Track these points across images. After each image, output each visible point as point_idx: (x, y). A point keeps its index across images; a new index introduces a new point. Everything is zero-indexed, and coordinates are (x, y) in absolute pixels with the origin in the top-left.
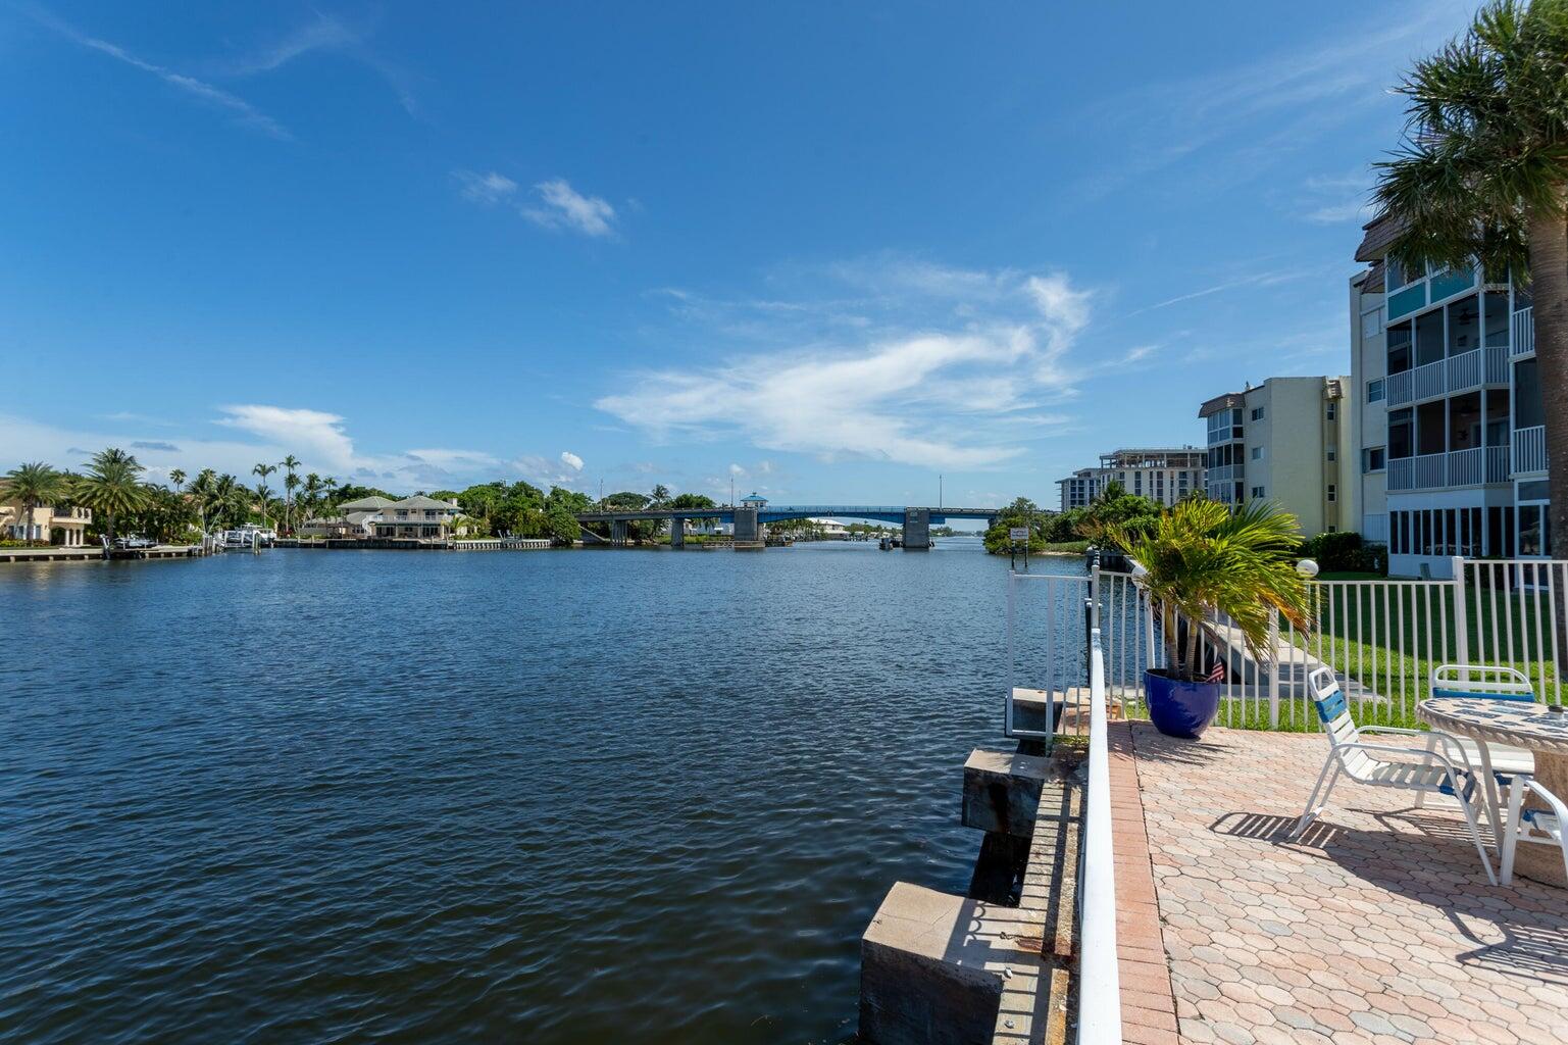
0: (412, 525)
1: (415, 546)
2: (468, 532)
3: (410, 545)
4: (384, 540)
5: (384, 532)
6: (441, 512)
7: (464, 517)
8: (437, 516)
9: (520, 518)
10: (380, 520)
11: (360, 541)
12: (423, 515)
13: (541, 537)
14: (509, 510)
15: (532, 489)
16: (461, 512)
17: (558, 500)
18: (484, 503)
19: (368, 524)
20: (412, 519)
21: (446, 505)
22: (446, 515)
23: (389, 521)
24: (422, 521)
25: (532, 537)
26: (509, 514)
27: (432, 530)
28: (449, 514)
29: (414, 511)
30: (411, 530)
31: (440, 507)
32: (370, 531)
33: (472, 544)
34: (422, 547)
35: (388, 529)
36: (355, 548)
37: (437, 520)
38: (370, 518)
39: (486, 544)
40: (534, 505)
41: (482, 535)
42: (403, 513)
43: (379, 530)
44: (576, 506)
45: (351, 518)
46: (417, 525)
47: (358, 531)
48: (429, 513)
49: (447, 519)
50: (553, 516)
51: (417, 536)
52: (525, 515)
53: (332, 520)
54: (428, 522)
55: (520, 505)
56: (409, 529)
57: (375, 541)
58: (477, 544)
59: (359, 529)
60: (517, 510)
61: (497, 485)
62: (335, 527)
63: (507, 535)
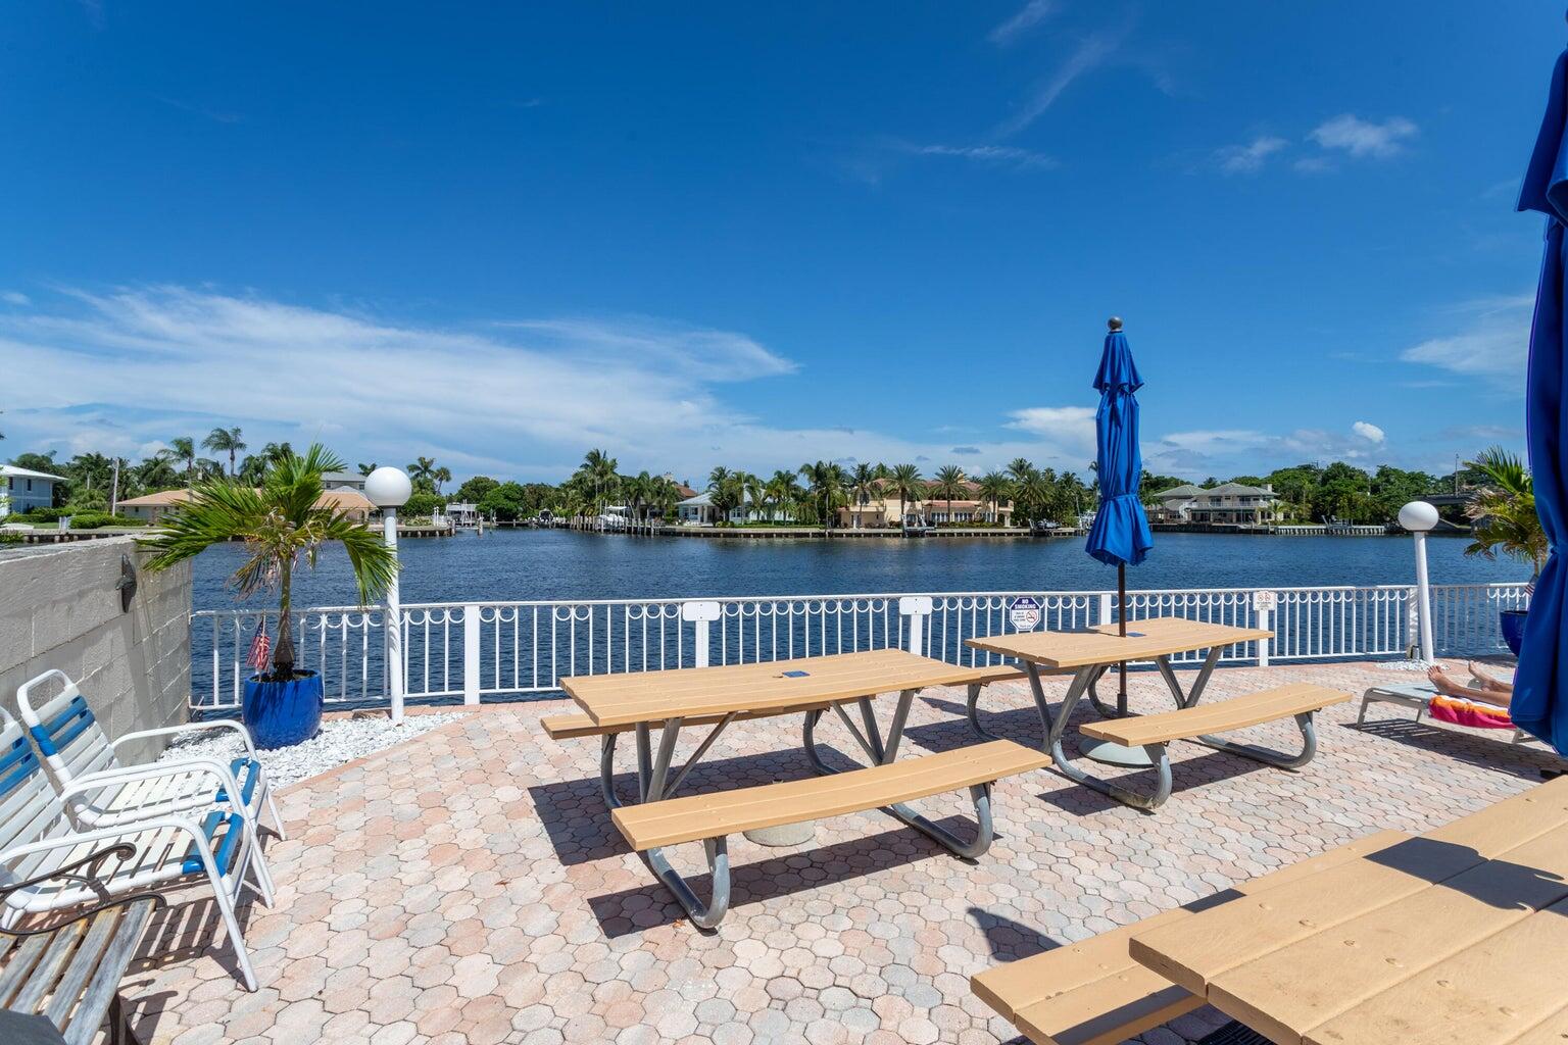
0: (1227, 510)
1: (1234, 531)
2: (1285, 517)
3: (1228, 530)
4: (1200, 525)
5: (1199, 517)
6: (1256, 497)
7: (1281, 503)
8: (1252, 502)
9: (1343, 502)
10: (1194, 506)
11: (1181, 526)
12: (1238, 501)
13: (1371, 522)
14: (1329, 494)
15: (1353, 470)
16: (1276, 497)
17: (1388, 481)
18: (1301, 487)
19: (1184, 510)
20: (1226, 505)
21: (1261, 491)
22: (1261, 501)
23: (1204, 507)
24: (1236, 507)
25: (1361, 523)
26: (1329, 499)
27: (1248, 516)
28: (1264, 500)
29: (1228, 498)
30: (1225, 515)
31: (1256, 493)
32: (1186, 517)
33: (1294, 530)
34: (1242, 531)
35: (1202, 515)
36: (1176, 531)
37: (1253, 505)
38: (1186, 504)
39: (1309, 530)
40: (1360, 488)
41: (1301, 521)
42: (1218, 499)
43: (1194, 516)
44: (1414, 487)
45: (1168, 504)
46: (1231, 510)
47: (1175, 517)
48: (1244, 499)
49: (1263, 504)
50: (1387, 499)
51: (1232, 521)
52: (1350, 500)
53: (1153, 507)
54: (1242, 507)
55: (1343, 488)
56: (1224, 514)
57: (1194, 526)
58: (1299, 530)
59: (1175, 515)
60: (1340, 494)
61: (1306, 468)
62: (1156, 513)
63: (1332, 521)
